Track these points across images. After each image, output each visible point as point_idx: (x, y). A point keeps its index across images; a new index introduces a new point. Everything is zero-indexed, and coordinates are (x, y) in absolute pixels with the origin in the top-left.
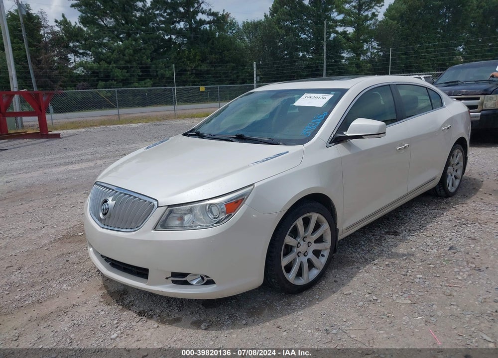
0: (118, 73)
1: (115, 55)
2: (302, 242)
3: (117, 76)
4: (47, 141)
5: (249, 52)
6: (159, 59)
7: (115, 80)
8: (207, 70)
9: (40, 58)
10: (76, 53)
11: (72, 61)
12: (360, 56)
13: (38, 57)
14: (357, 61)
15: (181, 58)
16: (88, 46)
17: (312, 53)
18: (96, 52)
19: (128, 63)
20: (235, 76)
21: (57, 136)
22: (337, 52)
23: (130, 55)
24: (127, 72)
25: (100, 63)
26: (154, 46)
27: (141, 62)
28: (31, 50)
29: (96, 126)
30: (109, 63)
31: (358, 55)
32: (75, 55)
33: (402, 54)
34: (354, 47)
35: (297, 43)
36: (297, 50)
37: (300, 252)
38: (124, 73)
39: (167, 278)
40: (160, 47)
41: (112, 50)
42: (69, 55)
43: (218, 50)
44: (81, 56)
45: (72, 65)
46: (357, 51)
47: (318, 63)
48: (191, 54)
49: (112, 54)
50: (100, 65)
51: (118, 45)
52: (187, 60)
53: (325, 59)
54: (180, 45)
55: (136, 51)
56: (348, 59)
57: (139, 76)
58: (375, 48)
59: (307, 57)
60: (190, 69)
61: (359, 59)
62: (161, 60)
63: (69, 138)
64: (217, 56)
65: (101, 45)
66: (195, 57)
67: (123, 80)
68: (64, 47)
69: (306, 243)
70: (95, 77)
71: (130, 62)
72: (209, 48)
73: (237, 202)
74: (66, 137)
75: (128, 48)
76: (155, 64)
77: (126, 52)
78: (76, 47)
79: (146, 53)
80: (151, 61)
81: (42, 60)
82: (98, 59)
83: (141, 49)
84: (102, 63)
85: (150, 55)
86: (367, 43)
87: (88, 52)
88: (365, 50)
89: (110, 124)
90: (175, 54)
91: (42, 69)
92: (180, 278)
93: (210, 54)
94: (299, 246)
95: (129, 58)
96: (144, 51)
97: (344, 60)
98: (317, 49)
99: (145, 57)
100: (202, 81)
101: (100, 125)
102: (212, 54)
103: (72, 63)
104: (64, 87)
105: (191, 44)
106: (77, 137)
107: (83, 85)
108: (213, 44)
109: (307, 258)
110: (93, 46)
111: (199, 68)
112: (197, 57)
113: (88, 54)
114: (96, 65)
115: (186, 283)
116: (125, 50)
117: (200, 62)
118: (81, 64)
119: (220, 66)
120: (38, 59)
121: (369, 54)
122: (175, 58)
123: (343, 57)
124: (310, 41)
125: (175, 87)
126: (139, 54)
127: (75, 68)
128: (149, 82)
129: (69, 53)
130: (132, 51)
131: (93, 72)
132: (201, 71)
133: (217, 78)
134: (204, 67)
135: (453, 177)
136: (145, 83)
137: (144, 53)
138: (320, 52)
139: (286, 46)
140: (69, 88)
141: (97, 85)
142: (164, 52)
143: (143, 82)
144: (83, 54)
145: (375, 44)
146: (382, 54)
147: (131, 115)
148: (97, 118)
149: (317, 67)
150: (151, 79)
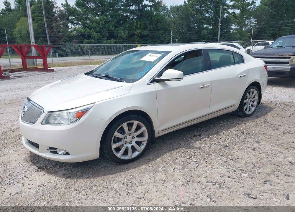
0: (95, 35)
1: (94, 25)
2: (128, 136)
3: (95, 37)
4: (47, 73)
5: (173, 24)
6: (119, 27)
7: (93, 39)
8: (147, 35)
9: (52, 26)
10: (73, 23)
11: (70, 27)
12: (243, 28)
13: (52, 25)
14: (240, 31)
15: (132, 27)
16: (79, 19)
17: (212, 25)
18: (84, 23)
19: (101, 29)
20: (163, 38)
21: (53, 70)
22: (228, 25)
23: (102, 24)
24: (100, 35)
25: (86, 29)
26: (117, 20)
27: (109, 29)
28: (48, 21)
29: (77, 65)
30: (91, 29)
31: (241, 27)
32: (72, 24)
33: (270, 27)
34: (239, 22)
35: (203, 19)
36: (203, 23)
37: (127, 142)
38: (99, 35)
39: (47, 150)
40: (120, 20)
41: (92, 22)
42: (68, 24)
43: (154, 22)
44: (76, 25)
45: (70, 30)
46: (241, 25)
47: (215, 32)
48: (138, 25)
49: (92, 24)
50: (85, 30)
51: (96, 19)
52: (136, 28)
53: (219, 29)
54: (132, 19)
55: (106, 22)
56: (235, 29)
57: (107, 37)
58: (253, 23)
59: (209, 27)
60: (137, 33)
61: (242, 30)
62: (120, 28)
63: (59, 72)
64: (153, 26)
65: (87, 18)
66: (140, 27)
67: (98, 39)
68: (66, 19)
69: (131, 137)
70: (83, 37)
71: (102, 28)
72: (149, 21)
73: (82, 112)
74: (57, 71)
75: (102, 20)
76: (117, 30)
77: (100, 23)
78: (73, 19)
79: (112, 24)
80: (115, 28)
81: (53, 27)
82: (85, 27)
83: (109, 21)
84: (87, 29)
85: (114, 25)
86: (248, 20)
87: (80, 22)
88: (246, 24)
89: (84, 65)
90: (129, 24)
91: (53, 32)
92: (53, 150)
93: (149, 25)
94: (125, 138)
95: (102, 26)
96: (111, 22)
97: (232, 30)
98: (215, 23)
99: (111, 26)
100: (143, 41)
101: (79, 65)
102: (150, 25)
103: (70, 28)
104: (65, 42)
105: (139, 19)
106: (63, 71)
107: (75, 41)
108: (151, 19)
109: (131, 145)
110: (82, 19)
111: (142, 33)
112: (142, 27)
113: (79, 24)
114: (83, 30)
115: (56, 153)
116: (100, 22)
117: (143, 30)
118: (75, 30)
119: (155, 32)
120: (51, 26)
121: (249, 26)
122: (129, 27)
123: (231, 29)
124: (211, 18)
125: (123, 44)
126: (108, 24)
127: (72, 32)
128: (113, 41)
129: (69, 23)
130: (103, 22)
131: (82, 35)
132: (143, 35)
133: (153, 39)
134: (145, 33)
135: (250, 105)
136: (110, 41)
137: (111, 24)
138: (217, 25)
139: (196, 21)
140: (67, 43)
141: (83, 41)
142: (123, 23)
143: (109, 41)
144: (76, 24)
145: (253, 20)
146: (257, 26)
147: (99, 60)
148: (80, 61)
149: (215, 34)
150: (114, 39)
